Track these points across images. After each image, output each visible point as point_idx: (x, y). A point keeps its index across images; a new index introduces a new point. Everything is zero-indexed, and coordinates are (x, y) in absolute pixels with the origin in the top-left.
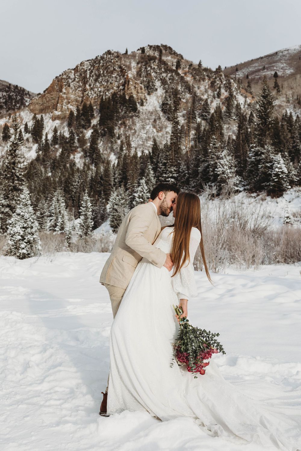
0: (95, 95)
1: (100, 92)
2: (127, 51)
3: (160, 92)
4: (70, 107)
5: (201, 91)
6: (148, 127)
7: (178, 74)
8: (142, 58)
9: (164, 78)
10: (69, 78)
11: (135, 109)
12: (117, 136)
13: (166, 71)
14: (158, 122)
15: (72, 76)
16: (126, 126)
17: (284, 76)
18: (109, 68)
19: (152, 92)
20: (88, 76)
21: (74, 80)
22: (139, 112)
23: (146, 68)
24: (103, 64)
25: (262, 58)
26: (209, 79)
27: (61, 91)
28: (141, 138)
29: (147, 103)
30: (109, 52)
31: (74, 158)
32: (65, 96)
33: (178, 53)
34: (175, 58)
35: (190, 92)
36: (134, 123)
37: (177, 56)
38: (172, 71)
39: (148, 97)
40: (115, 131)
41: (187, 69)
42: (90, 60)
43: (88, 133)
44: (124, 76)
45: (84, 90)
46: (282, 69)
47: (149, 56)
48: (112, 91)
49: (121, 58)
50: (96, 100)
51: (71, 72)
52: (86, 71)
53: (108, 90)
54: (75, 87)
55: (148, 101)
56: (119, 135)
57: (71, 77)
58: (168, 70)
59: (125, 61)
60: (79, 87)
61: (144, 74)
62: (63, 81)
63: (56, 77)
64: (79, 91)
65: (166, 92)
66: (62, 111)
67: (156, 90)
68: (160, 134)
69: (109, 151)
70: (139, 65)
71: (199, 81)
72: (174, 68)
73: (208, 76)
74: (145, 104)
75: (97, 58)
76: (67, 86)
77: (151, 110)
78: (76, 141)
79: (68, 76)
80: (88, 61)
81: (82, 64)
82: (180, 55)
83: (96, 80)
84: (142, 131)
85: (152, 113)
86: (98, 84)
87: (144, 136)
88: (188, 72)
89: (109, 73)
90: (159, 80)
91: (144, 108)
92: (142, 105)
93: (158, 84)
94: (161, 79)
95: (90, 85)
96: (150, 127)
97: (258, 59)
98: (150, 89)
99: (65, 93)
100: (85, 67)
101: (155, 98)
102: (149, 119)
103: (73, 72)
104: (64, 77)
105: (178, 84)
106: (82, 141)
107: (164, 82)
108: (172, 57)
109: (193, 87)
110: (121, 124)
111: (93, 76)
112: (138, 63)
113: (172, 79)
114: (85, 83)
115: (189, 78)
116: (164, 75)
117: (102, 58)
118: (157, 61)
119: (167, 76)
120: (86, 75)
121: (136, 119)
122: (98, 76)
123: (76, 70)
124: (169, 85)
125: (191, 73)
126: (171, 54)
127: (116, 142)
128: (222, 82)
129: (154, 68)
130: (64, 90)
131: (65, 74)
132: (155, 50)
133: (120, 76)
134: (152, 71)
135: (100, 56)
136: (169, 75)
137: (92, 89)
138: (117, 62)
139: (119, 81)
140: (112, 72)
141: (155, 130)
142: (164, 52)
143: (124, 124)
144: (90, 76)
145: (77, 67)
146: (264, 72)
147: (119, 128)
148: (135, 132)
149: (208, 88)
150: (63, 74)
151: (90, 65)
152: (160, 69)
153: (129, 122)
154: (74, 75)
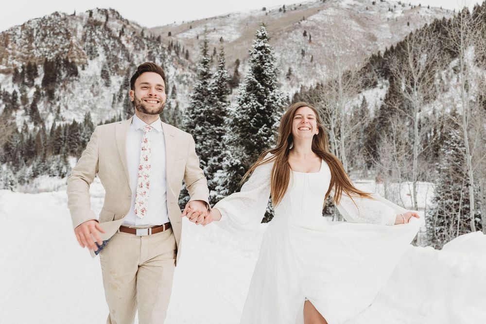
0: (40, 54)
1: (46, 52)
2: (75, 13)
3: (102, 58)
4: (15, 62)
5: (139, 59)
6: (85, 92)
7: (120, 42)
8: (89, 22)
9: (107, 45)
10: (16, 34)
11: (76, 73)
12: (57, 97)
13: (109, 38)
14: (96, 86)
15: (19, 32)
16: (65, 89)
17: (228, 41)
18: (55, 30)
19: (94, 57)
20: (35, 35)
21: (21, 37)
22: (79, 77)
23: (91, 33)
24: (50, 24)
25: (215, 18)
26: (148, 49)
27: (6, 46)
28: (78, 102)
29: (88, 67)
30: (57, 14)
31: (16, 115)
32: (10, 51)
33: (125, 18)
34: (121, 23)
35: (129, 61)
36: (73, 87)
37: (123, 21)
38: (115, 38)
39: (89, 62)
40: (55, 93)
41: (130, 36)
42: (37, 19)
43: (31, 93)
44: (69, 39)
45: (30, 48)
46: (229, 33)
47: (95, 21)
48: (56, 52)
49: (68, 20)
50: (41, 59)
51: (17, 28)
52: (33, 29)
53: (53, 51)
54: (21, 43)
55: (89, 66)
56: (59, 97)
57: (18, 34)
58: (111, 37)
59: (72, 24)
60: (26, 44)
61: (88, 38)
62: (10, 36)
63: (3, 32)
64: (25, 48)
65: (107, 58)
66: (7, 65)
67: (98, 55)
68: (96, 98)
69: (48, 111)
70: (86, 28)
71: (139, 50)
72: (118, 35)
73: (147, 45)
74: (86, 68)
75: (44, 18)
76: (13, 42)
77: (91, 75)
78: (19, 99)
79: (14, 32)
80: (36, 19)
81: (29, 22)
82: (127, 20)
83: (42, 40)
84: (80, 94)
85: (91, 78)
86: (44, 44)
87: (81, 100)
88: (131, 39)
89: (56, 34)
90: (102, 46)
91: (85, 72)
92: (83, 69)
93: (100, 49)
94: (104, 46)
95: (36, 44)
96: (88, 92)
97: (212, 18)
98: (92, 53)
99: (10, 49)
100: (32, 26)
101: (96, 63)
102: (87, 83)
103: (20, 28)
104: (11, 32)
105: (118, 51)
106: (25, 99)
107: (106, 48)
108: (118, 22)
109: (132, 55)
110: (62, 87)
111: (39, 35)
112: (84, 27)
113: (114, 46)
114: (31, 41)
115: (130, 47)
116: (107, 41)
117: (50, 18)
118: (102, 27)
119: (109, 43)
120: (33, 33)
121: (76, 83)
122: (45, 36)
123: (23, 27)
124: (110, 52)
125: (133, 41)
126: (117, 18)
127: (55, 104)
128: (158, 53)
129: (98, 34)
130: (10, 46)
131: (12, 30)
132: (103, 14)
133: (65, 39)
134: (96, 37)
135: (47, 17)
136: (112, 42)
137: (38, 48)
138: (63, 25)
139: (64, 43)
140: (58, 34)
141: (92, 95)
142: (111, 16)
143: (64, 86)
144: (37, 35)
145: (24, 24)
146: (214, 34)
147: (60, 90)
148: (73, 95)
149: (146, 58)
150: (9, 30)
151: (38, 23)
152: (104, 35)
153: (69, 86)
154: (21, 31)
